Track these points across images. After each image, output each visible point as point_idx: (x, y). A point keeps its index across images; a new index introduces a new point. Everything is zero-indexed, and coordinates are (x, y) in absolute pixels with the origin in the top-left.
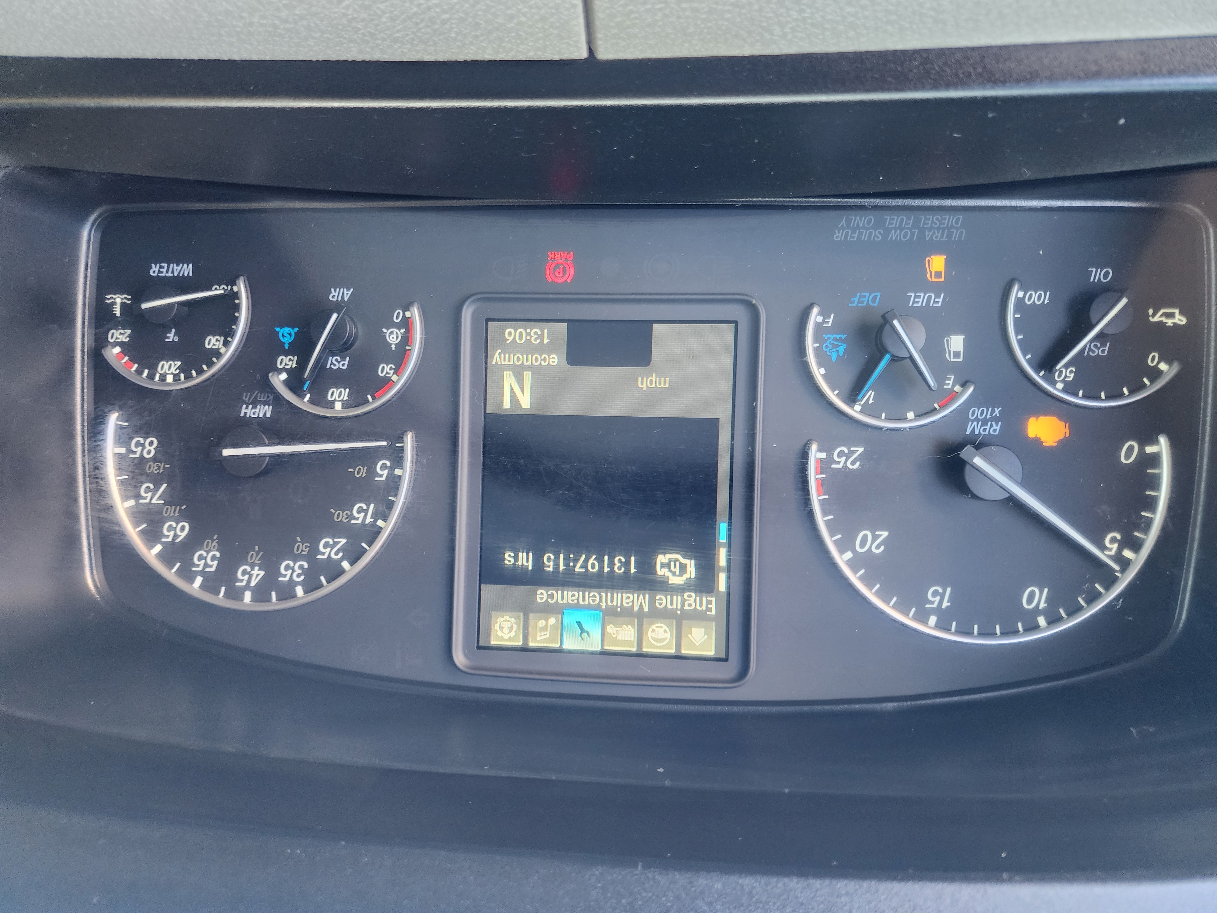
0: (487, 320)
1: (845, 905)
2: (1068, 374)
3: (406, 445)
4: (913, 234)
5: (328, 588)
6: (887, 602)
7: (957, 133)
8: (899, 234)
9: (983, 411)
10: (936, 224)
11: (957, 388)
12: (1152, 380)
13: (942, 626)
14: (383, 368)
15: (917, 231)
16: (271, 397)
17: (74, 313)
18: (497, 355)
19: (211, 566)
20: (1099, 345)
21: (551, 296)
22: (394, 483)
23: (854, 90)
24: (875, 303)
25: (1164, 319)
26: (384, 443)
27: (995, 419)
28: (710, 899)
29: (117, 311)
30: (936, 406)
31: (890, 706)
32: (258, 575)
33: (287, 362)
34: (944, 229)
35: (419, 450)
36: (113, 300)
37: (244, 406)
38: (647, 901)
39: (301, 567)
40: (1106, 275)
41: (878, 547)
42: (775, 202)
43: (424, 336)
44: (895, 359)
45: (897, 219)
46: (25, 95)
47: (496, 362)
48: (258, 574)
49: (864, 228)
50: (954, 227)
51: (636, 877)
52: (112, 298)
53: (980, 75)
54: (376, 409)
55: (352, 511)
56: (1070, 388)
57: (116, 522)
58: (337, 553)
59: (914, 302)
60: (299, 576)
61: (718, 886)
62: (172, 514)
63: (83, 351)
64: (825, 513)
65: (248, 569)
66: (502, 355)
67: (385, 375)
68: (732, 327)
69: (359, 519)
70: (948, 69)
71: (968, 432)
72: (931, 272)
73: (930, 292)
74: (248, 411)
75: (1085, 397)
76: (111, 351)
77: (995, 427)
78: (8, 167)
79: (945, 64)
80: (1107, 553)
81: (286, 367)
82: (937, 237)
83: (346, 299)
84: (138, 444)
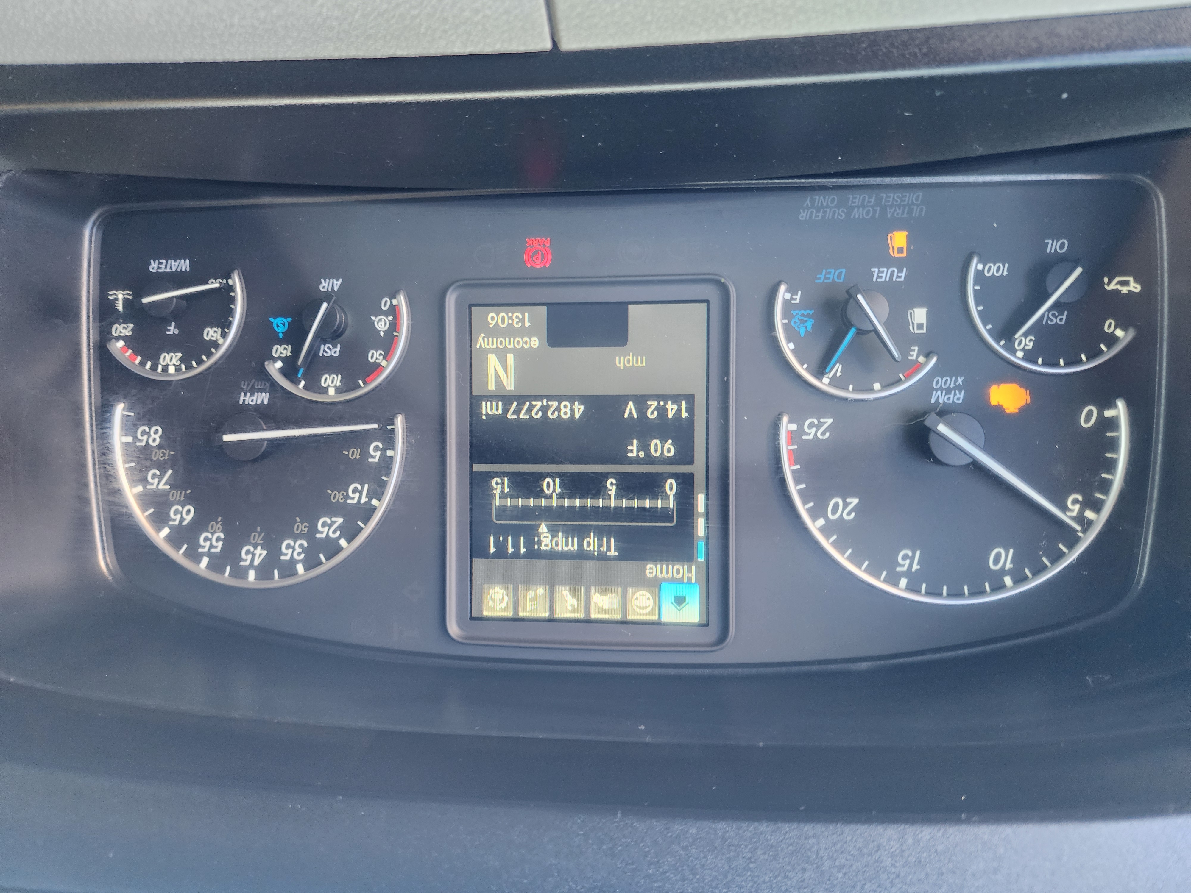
0: (471, 306)
1: (813, 847)
2: (1027, 343)
3: (397, 426)
4: (875, 212)
5: (327, 565)
6: (859, 566)
7: (908, 111)
8: (861, 213)
9: (946, 380)
10: (897, 201)
11: (921, 359)
12: (1109, 346)
13: (913, 588)
14: (373, 354)
15: (878, 209)
16: (268, 385)
17: (78, 308)
18: (481, 339)
19: (216, 547)
20: (1057, 314)
21: (529, 281)
22: (386, 464)
23: (807, 73)
24: (840, 279)
25: (1119, 287)
26: (375, 426)
27: (958, 388)
28: (685, 844)
29: (120, 306)
30: (901, 376)
31: (864, 665)
32: (260, 555)
33: (282, 350)
34: (904, 206)
35: (409, 430)
36: (115, 296)
37: (243, 394)
38: (627, 846)
39: (301, 546)
40: (1062, 246)
41: (849, 514)
42: (742, 184)
43: (410, 322)
44: (860, 332)
45: (860, 198)
46: (22, 101)
47: (481, 346)
48: (261, 553)
49: (828, 206)
50: (915, 203)
51: (616, 824)
52: (115, 294)
53: (925, 55)
54: (367, 394)
55: (347, 492)
56: (1030, 356)
57: (123, 504)
58: (335, 532)
59: (878, 277)
60: (299, 554)
61: (693, 831)
62: (178, 499)
63: (89, 345)
64: (797, 482)
65: (251, 549)
66: (486, 339)
67: (375, 361)
68: (704, 305)
69: (354, 499)
70: (895, 51)
71: (933, 401)
72: (893, 248)
73: (893, 267)
74: (247, 399)
75: (1044, 364)
76: (116, 345)
77: (958, 395)
78: (10, 171)
79: (892, 45)
80: (1068, 514)
81: (282, 355)
82: (898, 214)
83: (336, 289)
84: (144, 433)
